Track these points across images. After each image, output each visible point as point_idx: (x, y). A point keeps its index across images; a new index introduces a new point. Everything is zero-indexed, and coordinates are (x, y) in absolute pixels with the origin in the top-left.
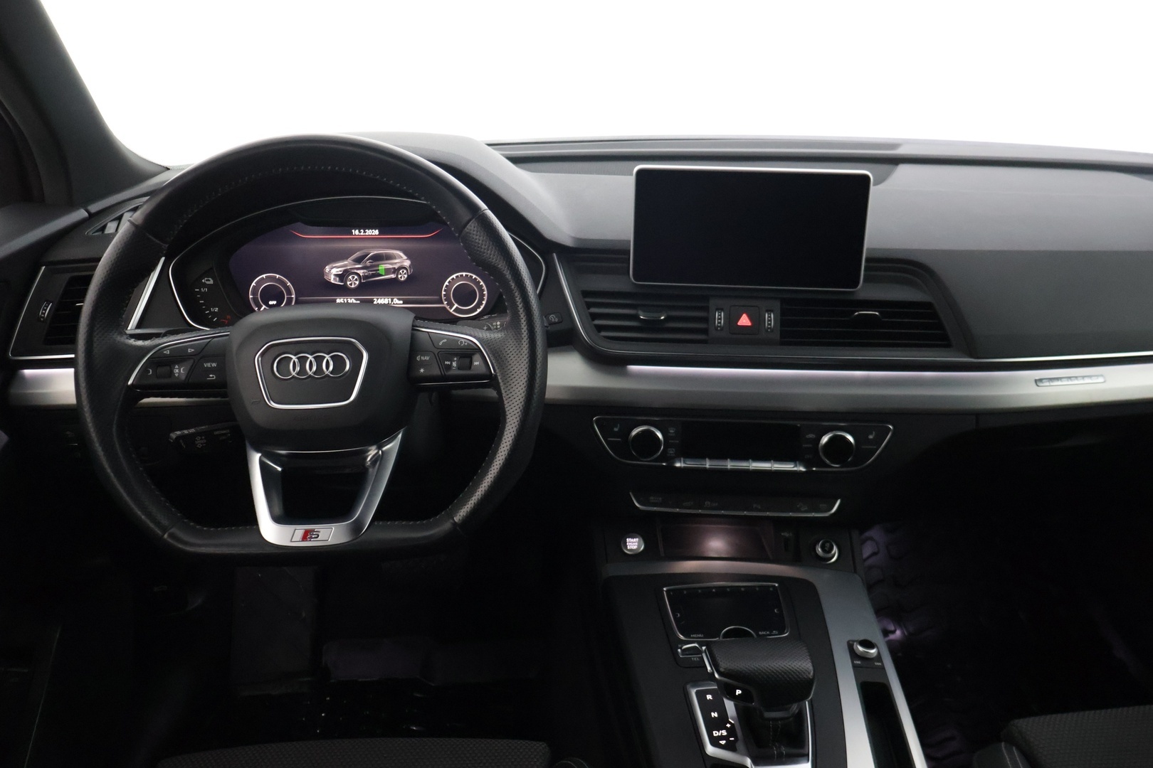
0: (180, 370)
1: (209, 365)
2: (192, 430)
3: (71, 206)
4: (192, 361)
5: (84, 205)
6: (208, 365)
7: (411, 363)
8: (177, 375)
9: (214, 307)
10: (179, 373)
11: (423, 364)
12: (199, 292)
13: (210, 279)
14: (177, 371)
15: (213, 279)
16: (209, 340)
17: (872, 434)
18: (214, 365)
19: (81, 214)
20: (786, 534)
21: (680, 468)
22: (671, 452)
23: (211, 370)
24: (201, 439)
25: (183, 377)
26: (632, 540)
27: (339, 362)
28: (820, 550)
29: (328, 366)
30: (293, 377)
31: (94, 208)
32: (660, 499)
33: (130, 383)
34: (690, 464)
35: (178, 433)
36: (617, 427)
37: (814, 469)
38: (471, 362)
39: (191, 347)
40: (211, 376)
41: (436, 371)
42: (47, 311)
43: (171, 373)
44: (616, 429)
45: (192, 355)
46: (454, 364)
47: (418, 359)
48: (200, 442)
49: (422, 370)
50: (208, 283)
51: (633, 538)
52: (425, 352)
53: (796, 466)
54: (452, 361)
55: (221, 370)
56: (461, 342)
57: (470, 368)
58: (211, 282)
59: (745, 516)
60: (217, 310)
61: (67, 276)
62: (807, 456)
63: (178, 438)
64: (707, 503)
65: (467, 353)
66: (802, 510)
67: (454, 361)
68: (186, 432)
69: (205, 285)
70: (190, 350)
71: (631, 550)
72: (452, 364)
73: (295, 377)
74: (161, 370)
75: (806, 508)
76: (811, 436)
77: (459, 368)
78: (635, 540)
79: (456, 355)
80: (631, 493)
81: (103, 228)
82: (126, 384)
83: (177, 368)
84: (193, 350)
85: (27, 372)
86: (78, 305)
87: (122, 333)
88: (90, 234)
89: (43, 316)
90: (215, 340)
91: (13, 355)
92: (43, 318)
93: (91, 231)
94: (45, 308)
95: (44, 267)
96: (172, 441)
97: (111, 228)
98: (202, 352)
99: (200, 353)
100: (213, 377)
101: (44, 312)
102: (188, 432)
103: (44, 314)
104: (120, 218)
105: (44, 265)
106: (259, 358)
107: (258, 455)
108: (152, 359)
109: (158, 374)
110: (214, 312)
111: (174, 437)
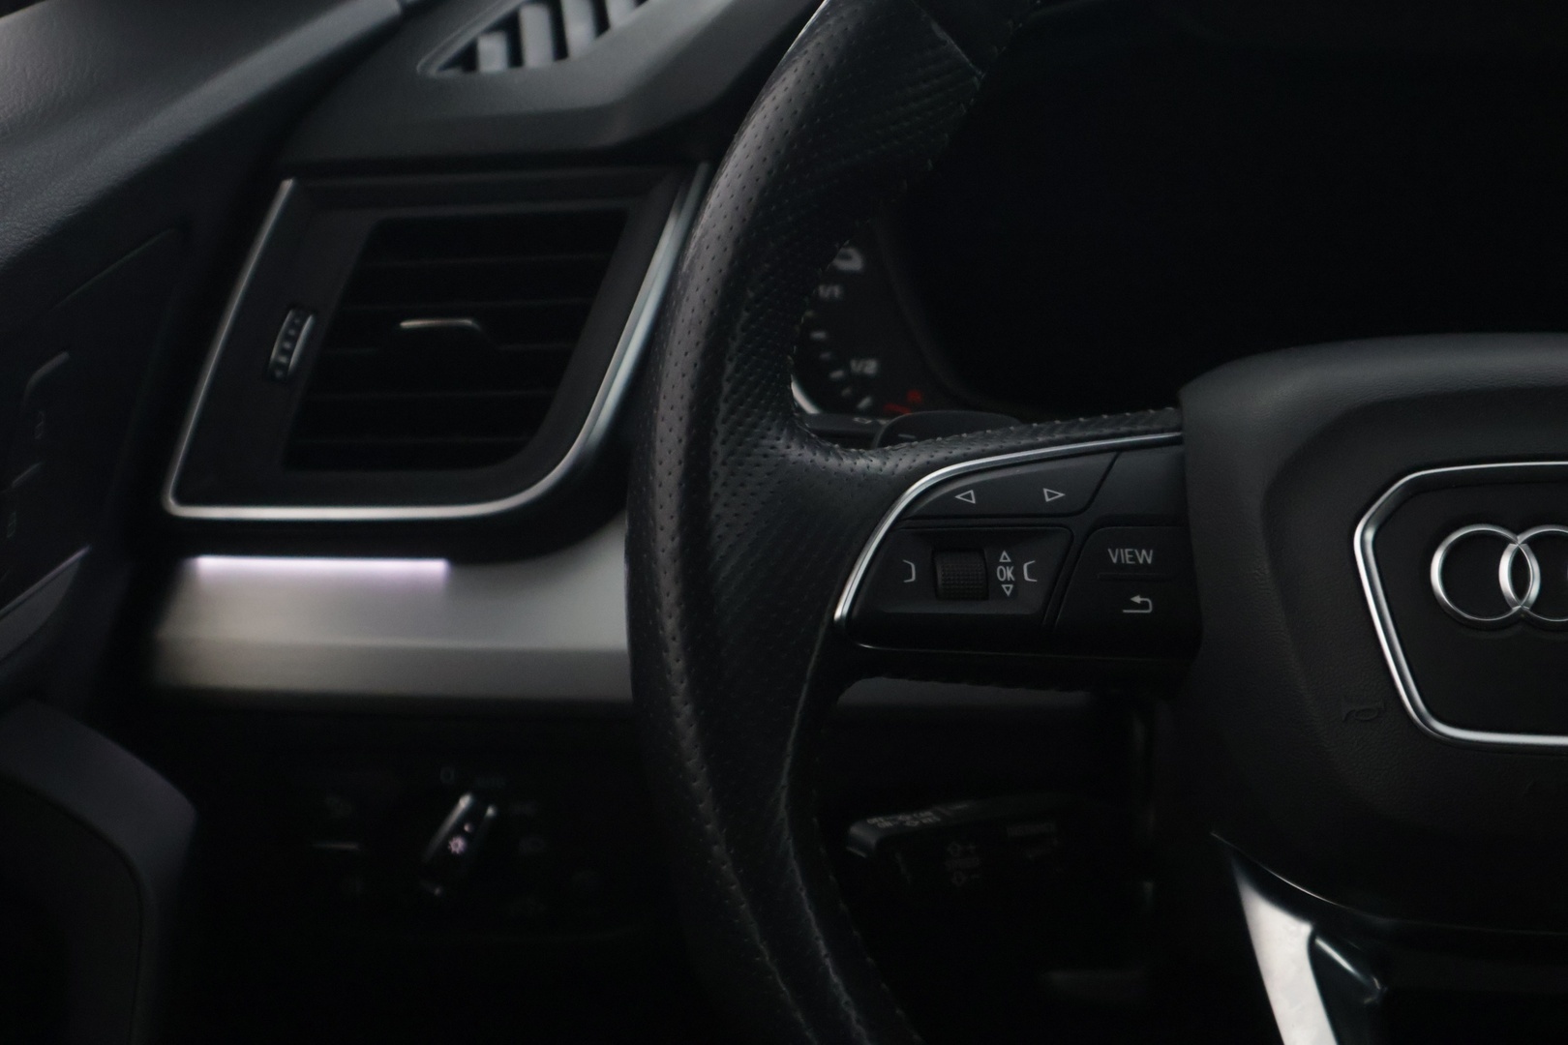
0: (1018, 573)
1: (1125, 555)
2: (928, 817)
4: (1061, 538)
6: (1121, 556)
8: (1008, 590)
9: (863, 355)
10: (1017, 582)
13: (851, 252)
14: (1009, 574)
15: (862, 252)
18: (1145, 557)
23: (1135, 578)
24: (965, 853)
25: (1033, 601)
30: (1519, 618)
33: (841, 611)
35: (884, 823)
40: (1137, 599)
42: (294, 343)
43: (989, 587)
45: (1056, 514)
48: (961, 863)
50: (846, 266)
55: (1174, 580)
58: (857, 263)
60: (870, 366)
61: (363, 222)
68: (909, 820)
69: (834, 275)
70: (1049, 495)
73: (1526, 622)
74: (949, 568)
81: (468, 59)
82: (826, 620)
83: (1005, 565)
84: (1061, 495)
85: (209, 565)
86: (406, 324)
87: (792, 415)
88: (433, 72)
89: (283, 360)
90: (1124, 460)
91: (185, 499)
92: (284, 367)
93: (433, 64)
94: (292, 332)
95: (288, 185)
96: (863, 855)
97: (493, 53)
98: (1091, 501)
99: (1084, 510)
100: (1144, 605)
101: (287, 345)
102: (917, 823)
103: (289, 353)
104: (510, 27)
105: (286, 177)
106: (1370, 535)
107: (1305, 929)
108: (915, 518)
109: (940, 582)
110: (863, 378)
111: (872, 839)
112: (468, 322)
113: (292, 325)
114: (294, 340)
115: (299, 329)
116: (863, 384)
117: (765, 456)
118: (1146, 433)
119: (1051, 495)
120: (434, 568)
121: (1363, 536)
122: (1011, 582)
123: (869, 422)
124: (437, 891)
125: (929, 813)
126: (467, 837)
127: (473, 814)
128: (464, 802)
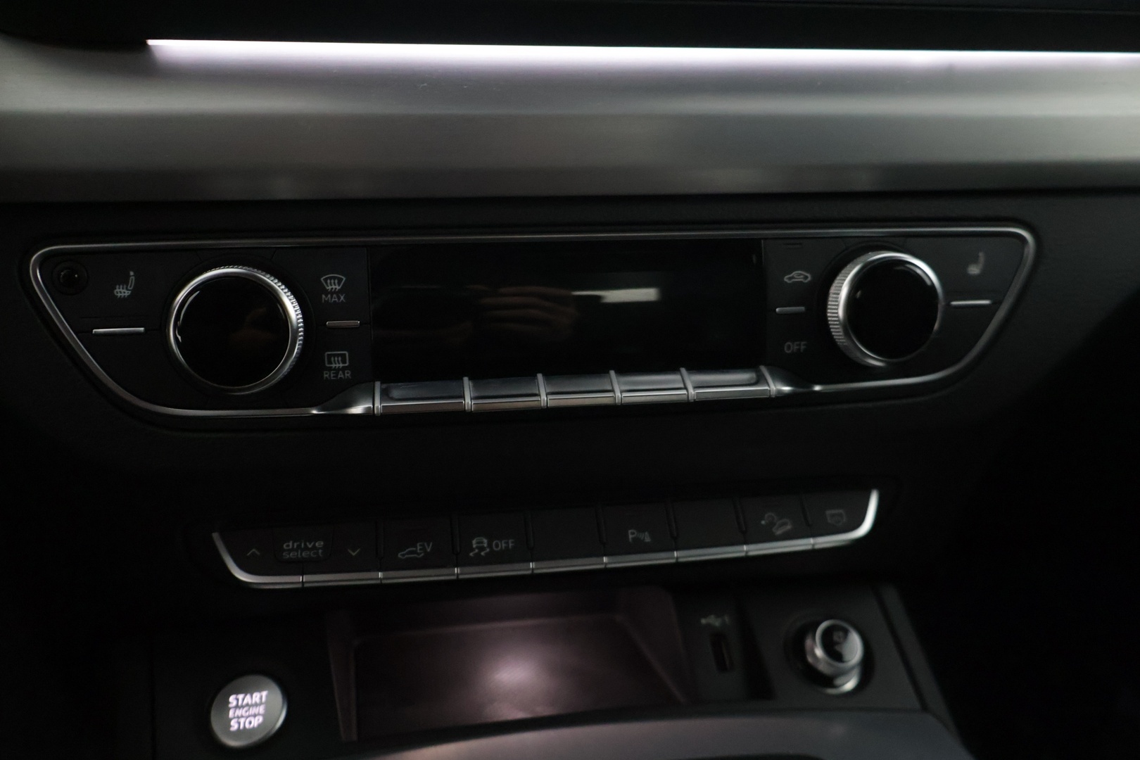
17: (975, 260)
20: (713, 621)
21: (368, 416)
22: (337, 363)
26: (248, 699)
28: (819, 652)
32: (319, 544)
34: (407, 400)
36: (125, 282)
37: (817, 388)
44: (122, 292)
51: (247, 690)
53: (760, 380)
59: (606, 571)
62: (791, 347)
64: (479, 543)
66: (779, 532)
71: (241, 733)
75: (789, 527)
76: (799, 276)
78: (256, 697)
80: (216, 536)
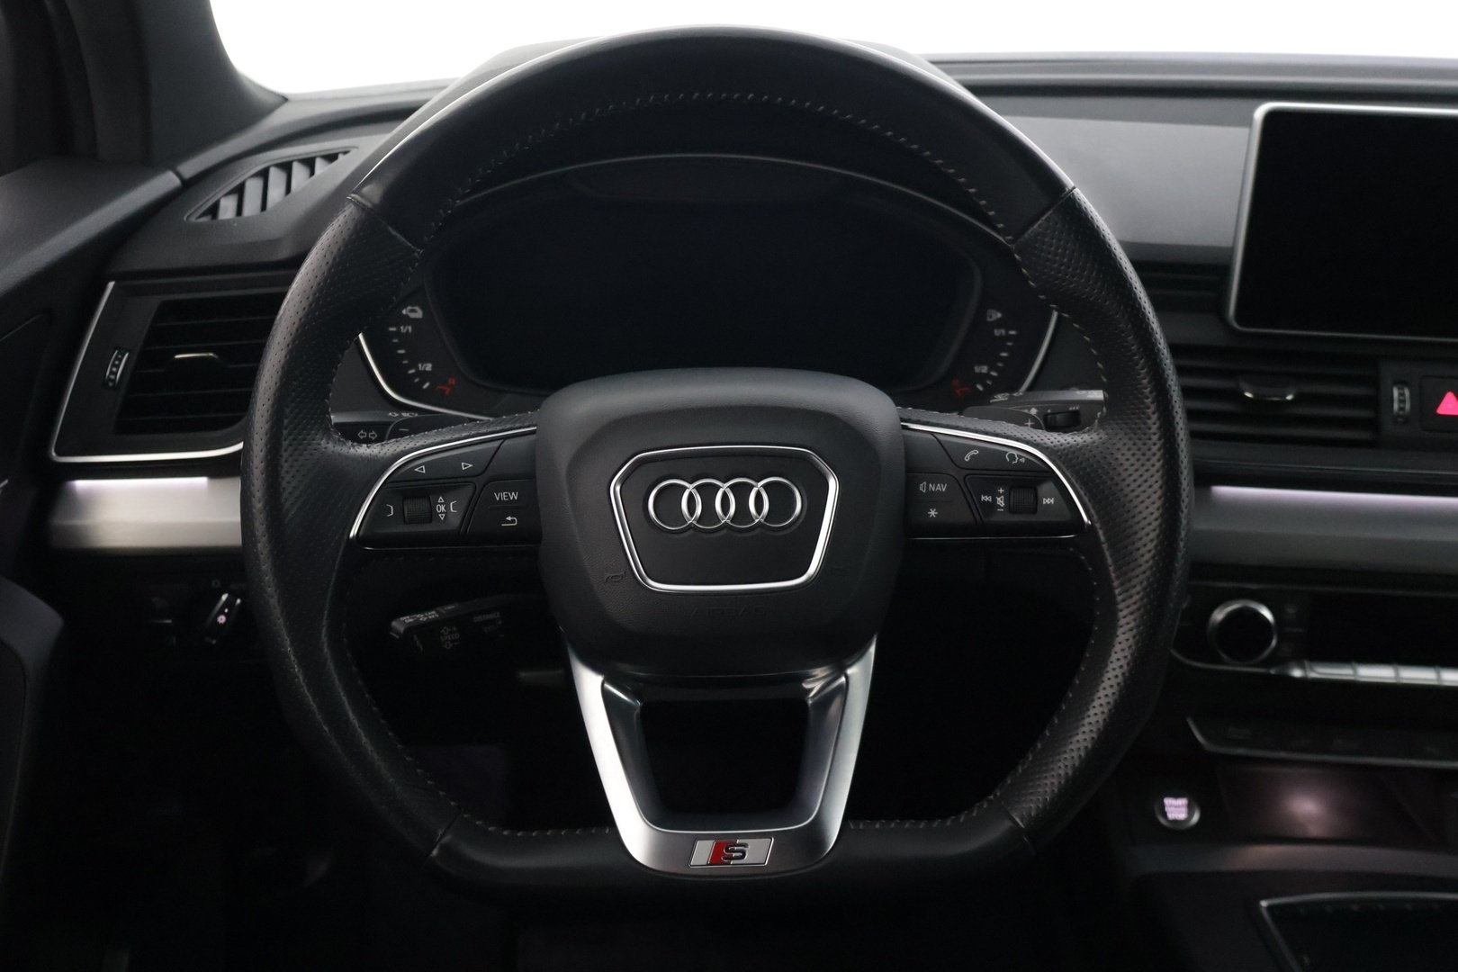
0: (447, 508)
1: (503, 496)
2: (432, 615)
3: (149, 165)
4: (468, 491)
5: (170, 163)
6: (501, 496)
7: (911, 500)
8: (442, 517)
9: (424, 361)
10: (447, 512)
11: (933, 499)
12: (398, 334)
13: (417, 308)
14: (443, 508)
15: (422, 308)
16: (496, 444)
18: (513, 496)
19: (166, 182)
21: (1301, 679)
22: (1286, 648)
23: (510, 507)
24: (451, 633)
25: (455, 522)
27: (780, 498)
29: (758, 501)
30: (691, 527)
31: (190, 168)
33: (354, 532)
34: (1323, 672)
35: (408, 619)
38: (1037, 500)
39: (466, 458)
40: (509, 518)
41: (963, 515)
42: (118, 368)
43: (431, 515)
45: (468, 476)
46: (1000, 501)
47: (922, 487)
48: (449, 638)
49: (933, 513)
50: (412, 315)
51: (1179, 798)
52: (935, 475)
54: (995, 495)
55: (529, 507)
56: (1012, 456)
57: (1034, 511)
58: (419, 314)
60: (429, 367)
61: (154, 302)
63: (410, 629)
65: (1028, 477)
67: (999, 495)
68: (422, 617)
69: (407, 321)
71: (1175, 822)
72: (994, 500)
73: (695, 528)
74: (411, 507)
77: (1010, 508)
78: (1180, 801)
79: (1002, 483)
81: (214, 210)
82: (345, 537)
83: (441, 504)
84: (471, 466)
85: (81, 485)
86: (178, 356)
87: (329, 429)
88: (193, 219)
89: (112, 377)
90: (507, 442)
91: (59, 454)
92: (114, 381)
93: (193, 215)
94: (117, 362)
95: (111, 285)
96: (398, 637)
97: (227, 208)
98: (486, 468)
99: (484, 471)
100: (513, 521)
101: (114, 369)
102: (426, 618)
103: (116, 374)
104: (239, 191)
105: (112, 280)
106: (618, 488)
107: (599, 679)
108: (393, 482)
109: (406, 515)
110: (425, 372)
111: (402, 629)
112: (211, 354)
113: (116, 358)
114: (118, 367)
115: (120, 360)
116: (424, 376)
117: (311, 454)
118: (520, 428)
119: (465, 466)
120: (202, 481)
121: (615, 487)
122: (444, 513)
123: (396, 415)
124: (214, 642)
125: (434, 612)
126: (226, 615)
127: (228, 603)
128: (224, 597)
